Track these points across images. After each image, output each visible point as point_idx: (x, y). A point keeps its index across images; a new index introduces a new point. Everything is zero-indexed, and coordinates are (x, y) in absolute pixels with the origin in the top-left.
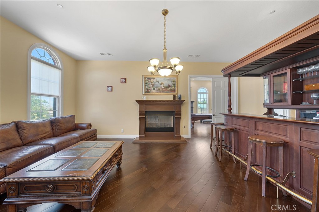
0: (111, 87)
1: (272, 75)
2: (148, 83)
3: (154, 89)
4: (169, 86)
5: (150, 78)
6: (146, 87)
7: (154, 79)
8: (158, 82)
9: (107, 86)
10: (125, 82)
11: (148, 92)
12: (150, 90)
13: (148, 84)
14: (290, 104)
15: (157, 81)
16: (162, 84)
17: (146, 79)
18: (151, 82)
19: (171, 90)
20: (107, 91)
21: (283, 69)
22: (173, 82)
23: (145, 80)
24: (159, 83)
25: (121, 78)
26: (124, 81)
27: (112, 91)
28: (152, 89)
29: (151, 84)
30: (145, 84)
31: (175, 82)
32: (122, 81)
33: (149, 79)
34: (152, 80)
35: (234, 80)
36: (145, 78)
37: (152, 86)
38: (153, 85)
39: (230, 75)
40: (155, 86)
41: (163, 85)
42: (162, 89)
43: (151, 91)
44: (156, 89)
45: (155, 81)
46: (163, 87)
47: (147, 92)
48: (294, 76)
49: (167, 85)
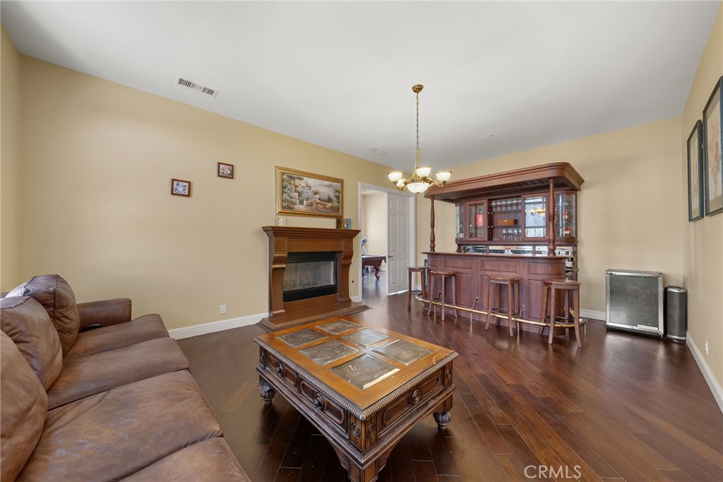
0: (187, 184)
1: (468, 203)
2: (289, 187)
3: (301, 203)
4: (330, 200)
5: (294, 176)
6: (285, 196)
7: (301, 179)
8: (310, 188)
9: (173, 180)
10: (231, 176)
11: (289, 208)
12: (294, 204)
13: (289, 189)
14: (486, 239)
15: (307, 186)
16: (316, 193)
17: (285, 177)
18: (296, 186)
19: (332, 208)
20: (172, 194)
21: (477, 199)
22: (336, 192)
23: (282, 178)
24: (313, 189)
25: (219, 164)
26: (229, 172)
27: (189, 195)
28: (298, 201)
29: (296, 191)
30: (284, 187)
31: (339, 192)
32: (221, 171)
33: (291, 177)
34: (297, 181)
35: (438, 204)
36: (283, 174)
37: (297, 194)
38: (300, 194)
39: (433, 197)
40: (304, 195)
41: (318, 196)
42: (317, 204)
43: (296, 207)
44: (305, 202)
45: (302, 183)
46: (319, 199)
47: (287, 209)
48: (490, 208)
49: (326, 198)
